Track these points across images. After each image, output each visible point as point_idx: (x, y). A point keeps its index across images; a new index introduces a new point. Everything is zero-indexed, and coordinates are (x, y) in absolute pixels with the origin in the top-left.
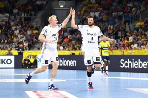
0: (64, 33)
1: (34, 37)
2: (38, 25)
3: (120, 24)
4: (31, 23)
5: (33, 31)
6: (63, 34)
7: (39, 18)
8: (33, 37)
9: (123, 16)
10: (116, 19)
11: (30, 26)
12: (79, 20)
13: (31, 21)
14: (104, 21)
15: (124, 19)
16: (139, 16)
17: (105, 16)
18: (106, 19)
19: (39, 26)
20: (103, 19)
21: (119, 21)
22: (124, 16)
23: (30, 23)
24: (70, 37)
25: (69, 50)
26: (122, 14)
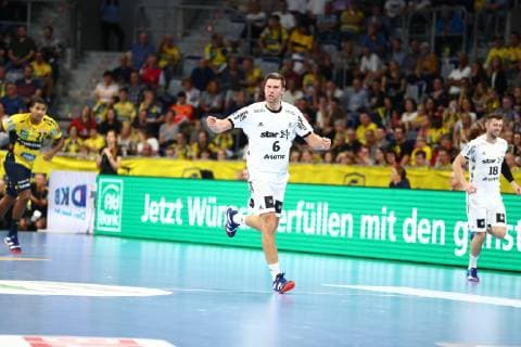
0: (168, 80)
1: (38, 92)
2: (57, 41)
3: (417, 52)
4: (25, 27)
5: (34, 64)
6: (167, 87)
7: (60, 9)
8: (34, 93)
9: (431, 14)
10: (399, 30)
11: (22, 40)
12: (237, 25)
13: (25, 19)
14: (348, 36)
15: (433, 32)
16: (503, 20)
17: (352, 13)
18: (356, 28)
19: (60, 46)
20: (345, 28)
21: (411, 40)
22: (434, 16)
23: (22, 29)
24: (193, 100)
25: (186, 157)
26: (427, 6)
